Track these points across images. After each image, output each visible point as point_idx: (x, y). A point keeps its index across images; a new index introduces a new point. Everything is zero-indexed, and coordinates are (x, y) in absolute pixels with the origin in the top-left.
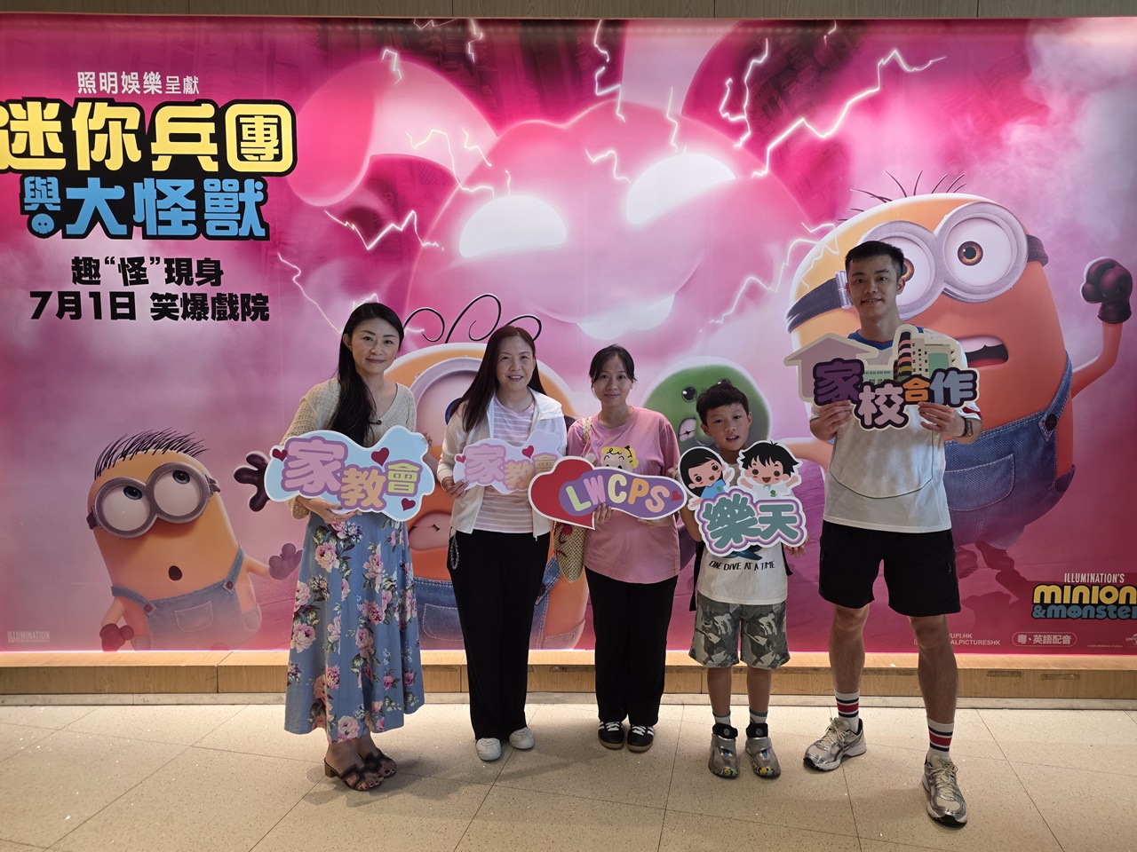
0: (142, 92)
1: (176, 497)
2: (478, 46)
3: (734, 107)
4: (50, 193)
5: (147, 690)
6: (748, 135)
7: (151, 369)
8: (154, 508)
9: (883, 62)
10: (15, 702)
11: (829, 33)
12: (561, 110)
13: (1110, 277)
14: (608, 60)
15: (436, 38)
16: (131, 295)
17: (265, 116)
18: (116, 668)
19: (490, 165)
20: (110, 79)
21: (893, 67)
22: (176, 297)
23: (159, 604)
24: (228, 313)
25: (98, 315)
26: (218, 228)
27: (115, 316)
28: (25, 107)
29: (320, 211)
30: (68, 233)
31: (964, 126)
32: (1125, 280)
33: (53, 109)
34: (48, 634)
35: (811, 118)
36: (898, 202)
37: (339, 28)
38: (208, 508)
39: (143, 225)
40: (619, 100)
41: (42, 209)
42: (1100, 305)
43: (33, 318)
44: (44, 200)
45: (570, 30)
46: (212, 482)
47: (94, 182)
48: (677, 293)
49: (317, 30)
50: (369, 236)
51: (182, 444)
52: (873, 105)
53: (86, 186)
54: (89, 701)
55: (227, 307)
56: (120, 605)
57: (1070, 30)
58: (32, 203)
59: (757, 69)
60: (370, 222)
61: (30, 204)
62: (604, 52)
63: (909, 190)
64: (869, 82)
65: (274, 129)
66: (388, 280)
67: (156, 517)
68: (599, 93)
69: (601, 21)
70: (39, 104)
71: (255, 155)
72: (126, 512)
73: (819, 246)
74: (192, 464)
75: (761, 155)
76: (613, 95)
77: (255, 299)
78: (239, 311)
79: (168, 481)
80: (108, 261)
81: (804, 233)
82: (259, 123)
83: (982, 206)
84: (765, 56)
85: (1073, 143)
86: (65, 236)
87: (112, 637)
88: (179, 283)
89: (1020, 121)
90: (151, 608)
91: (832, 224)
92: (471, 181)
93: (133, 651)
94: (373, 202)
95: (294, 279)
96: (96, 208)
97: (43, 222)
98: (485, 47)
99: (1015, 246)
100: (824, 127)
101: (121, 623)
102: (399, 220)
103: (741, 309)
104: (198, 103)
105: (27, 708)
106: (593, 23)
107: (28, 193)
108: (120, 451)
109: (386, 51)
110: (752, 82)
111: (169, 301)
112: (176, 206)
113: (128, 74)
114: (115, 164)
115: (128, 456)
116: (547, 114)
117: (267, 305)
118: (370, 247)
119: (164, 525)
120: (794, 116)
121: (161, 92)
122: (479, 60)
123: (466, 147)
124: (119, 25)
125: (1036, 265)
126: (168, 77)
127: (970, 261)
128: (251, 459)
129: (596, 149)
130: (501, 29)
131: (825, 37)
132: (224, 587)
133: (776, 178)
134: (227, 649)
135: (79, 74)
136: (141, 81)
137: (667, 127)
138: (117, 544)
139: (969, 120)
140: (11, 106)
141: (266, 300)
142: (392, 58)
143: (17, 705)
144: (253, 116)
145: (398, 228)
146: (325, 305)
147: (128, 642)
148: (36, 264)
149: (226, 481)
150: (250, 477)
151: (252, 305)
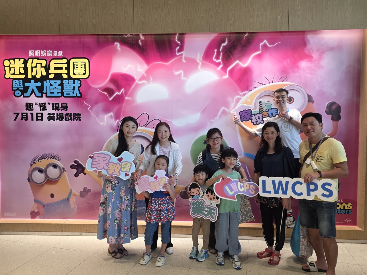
0: (47, 56)
1: (53, 173)
2: (142, 41)
3: (217, 57)
4: (20, 85)
5: (43, 231)
6: (221, 66)
7: (47, 135)
8: (47, 176)
9: (262, 44)
10: (4, 234)
11: (245, 36)
12: (166, 60)
13: (334, 107)
14: (180, 45)
15: (130, 39)
16: (42, 114)
17: (81, 62)
18: (34, 224)
19: (146, 75)
20: (38, 52)
21: (265, 45)
22: (55, 114)
23: (48, 205)
24: (69, 119)
25: (32, 119)
26: (67, 94)
27: (37, 120)
28: (14, 61)
29: (96, 89)
30: (25, 96)
31: (287, 62)
32: (339, 108)
33: (22, 61)
34: (15, 214)
35: (240, 61)
36: (268, 85)
37: (103, 37)
38: (62, 176)
39: (46, 93)
40: (183, 56)
41: (18, 89)
42: (331, 115)
43: (14, 120)
44: (19, 87)
45: (169, 36)
46: (64, 168)
47: (32, 81)
48: (201, 112)
49: (96, 37)
50: (110, 96)
51: (55, 157)
52: (259, 57)
53: (30, 83)
54: (26, 234)
55: (69, 117)
56: (36, 205)
57: (318, 34)
58: (15, 87)
59: (224, 47)
60: (110, 92)
61: (14, 88)
62: (179, 42)
63: (271, 81)
64: (258, 50)
65: (83, 65)
66: (116, 108)
67: (47, 179)
68: (177, 54)
69: (178, 34)
70: (18, 59)
71: (78, 73)
72: (39, 177)
73: (244, 98)
74: (58, 163)
75: (226, 72)
76: (182, 55)
77: (77, 114)
78: (73, 118)
79: (51, 168)
80: (36, 104)
81: (239, 95)
82: (79, 64)
83: (293, 86)
84: (226, 43)
85: (321, 67)
86: (24, 97)
87: (34, 215)
88: (56, 110)
89: (304, 61)
90: (45, 206)
91: (247, 92)
92: (140, 80)
93: (40, 219)
94: (112, 86)
95: (88, 109)
96: (33, 89)
97: (18, 93)
98: (144, 42)
99: (304, 98)
100: (244, 63)
101: (36, 211)
102: (119, 91)
103: (220, 117)
104: (62, 59)
105: (8, 235)
106: (176, 34)
107: (14, 85)
108: (37, 159)
109: (116, 43)
110: (222, 50)
111: (53, 115)
112: (55, 88)
113: (43, 51)
114: (38, 76)
115: (40, 161)
116: (162, 60)
117: (81, 116)
118: (111, 99)
119: (49, 181)
120: (235, 60)
121: (52, 56)
122: (143, 45)
123: (139, 70)
124: (41, 37)
125: (311, 103)
126: (54, 52)
127: (290, 102)
128: (75, 162)
129: (177, 71)
130: (149, 36)
131: (244, 37)
132: (66, 200)
133: (230, 78)
134: (67, 219)
135: (29, 51)
136: (46, 53)
137: (198, 64)
138: (36, 187)
139: (288, 60)
140: (10, 60)
141: (80, 115)
142: (118, 45)
143: (5, 235)
144: (78, 62)
145: (119, 94)
146: (97, 116)
147: (38, 216)
148: (15, 105)
149: (68, 168)
150: (75, 167)
151: (76, 116)
